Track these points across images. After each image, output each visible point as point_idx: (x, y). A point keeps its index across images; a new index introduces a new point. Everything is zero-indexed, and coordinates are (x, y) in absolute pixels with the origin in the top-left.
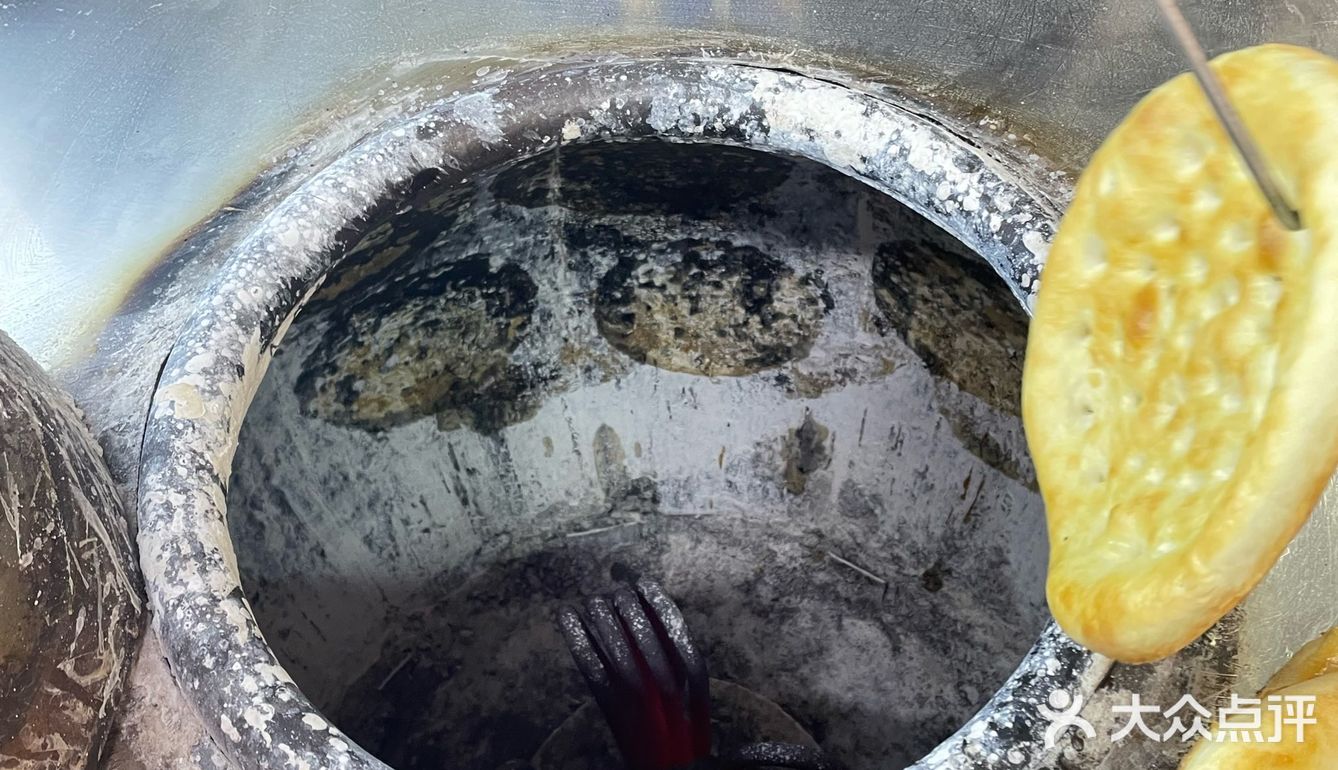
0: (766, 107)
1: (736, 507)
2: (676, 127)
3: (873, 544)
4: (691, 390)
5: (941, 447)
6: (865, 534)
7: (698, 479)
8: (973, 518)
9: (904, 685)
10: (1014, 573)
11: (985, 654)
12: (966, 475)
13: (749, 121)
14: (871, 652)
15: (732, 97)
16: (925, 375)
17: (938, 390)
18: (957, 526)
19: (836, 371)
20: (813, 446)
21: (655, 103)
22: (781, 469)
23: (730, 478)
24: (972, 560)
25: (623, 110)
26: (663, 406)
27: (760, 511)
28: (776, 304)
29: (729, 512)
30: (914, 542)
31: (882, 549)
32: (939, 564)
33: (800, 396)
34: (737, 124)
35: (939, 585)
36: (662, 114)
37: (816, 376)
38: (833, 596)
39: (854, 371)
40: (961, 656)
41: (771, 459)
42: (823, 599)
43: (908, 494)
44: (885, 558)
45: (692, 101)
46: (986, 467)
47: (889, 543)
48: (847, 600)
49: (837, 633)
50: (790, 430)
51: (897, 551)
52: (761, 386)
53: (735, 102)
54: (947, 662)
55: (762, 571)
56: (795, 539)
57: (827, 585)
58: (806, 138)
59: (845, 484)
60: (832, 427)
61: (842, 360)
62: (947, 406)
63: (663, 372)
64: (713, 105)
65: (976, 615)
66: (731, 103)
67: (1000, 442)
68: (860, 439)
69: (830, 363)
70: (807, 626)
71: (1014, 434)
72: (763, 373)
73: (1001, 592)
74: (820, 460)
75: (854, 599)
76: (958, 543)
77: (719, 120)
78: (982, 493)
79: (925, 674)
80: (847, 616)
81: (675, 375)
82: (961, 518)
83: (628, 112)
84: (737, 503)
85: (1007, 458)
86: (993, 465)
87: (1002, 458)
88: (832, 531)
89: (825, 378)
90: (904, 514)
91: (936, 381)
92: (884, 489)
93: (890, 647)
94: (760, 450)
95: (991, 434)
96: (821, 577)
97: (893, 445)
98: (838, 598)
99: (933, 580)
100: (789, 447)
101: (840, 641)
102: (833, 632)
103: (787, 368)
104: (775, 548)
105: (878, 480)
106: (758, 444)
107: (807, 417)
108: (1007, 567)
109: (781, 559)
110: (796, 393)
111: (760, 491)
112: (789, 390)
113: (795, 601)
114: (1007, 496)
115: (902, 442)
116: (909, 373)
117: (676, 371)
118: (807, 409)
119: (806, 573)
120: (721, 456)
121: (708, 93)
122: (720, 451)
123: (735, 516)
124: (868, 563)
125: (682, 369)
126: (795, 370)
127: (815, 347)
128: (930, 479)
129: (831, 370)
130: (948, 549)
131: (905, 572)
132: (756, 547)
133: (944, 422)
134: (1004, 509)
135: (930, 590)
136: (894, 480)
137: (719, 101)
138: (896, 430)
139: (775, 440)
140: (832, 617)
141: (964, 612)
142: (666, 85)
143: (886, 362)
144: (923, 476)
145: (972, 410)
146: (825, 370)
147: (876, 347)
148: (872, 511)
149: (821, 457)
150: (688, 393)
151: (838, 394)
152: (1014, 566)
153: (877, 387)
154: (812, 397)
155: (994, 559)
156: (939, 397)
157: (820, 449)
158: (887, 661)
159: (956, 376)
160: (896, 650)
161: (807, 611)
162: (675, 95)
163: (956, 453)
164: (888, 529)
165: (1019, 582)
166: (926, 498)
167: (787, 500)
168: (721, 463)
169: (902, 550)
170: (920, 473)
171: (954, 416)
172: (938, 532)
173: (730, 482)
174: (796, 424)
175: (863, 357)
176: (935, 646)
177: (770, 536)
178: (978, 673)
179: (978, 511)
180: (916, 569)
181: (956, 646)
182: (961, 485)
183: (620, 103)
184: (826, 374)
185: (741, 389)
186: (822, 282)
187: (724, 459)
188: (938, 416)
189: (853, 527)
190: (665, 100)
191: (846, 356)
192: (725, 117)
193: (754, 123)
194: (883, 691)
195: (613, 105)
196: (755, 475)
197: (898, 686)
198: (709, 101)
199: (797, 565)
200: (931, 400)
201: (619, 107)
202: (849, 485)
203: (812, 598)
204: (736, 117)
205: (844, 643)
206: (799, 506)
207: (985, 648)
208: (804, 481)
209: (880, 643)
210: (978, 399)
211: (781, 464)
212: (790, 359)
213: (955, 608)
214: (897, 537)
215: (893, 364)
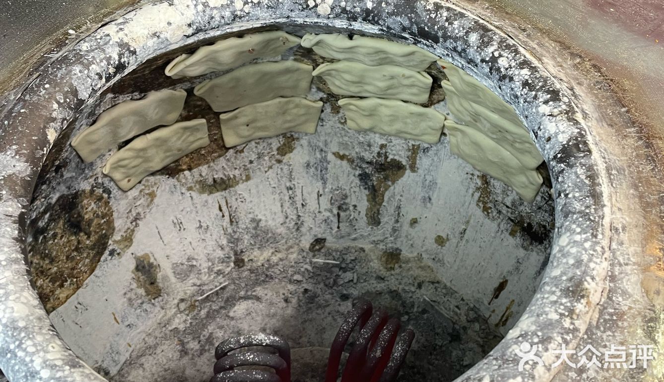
0: (126, 40)
1: (139, 333)
2: (93, 89)
3: (205, 278)
4: (79, 303)
5: (199, 207)
6: (198, 278)
7: (115, 341)
8: (233, 220)
9: (277, 304)
10: (266, 221)
11: (284, 262)
12: (217, 206)
13: (123, 54)
14: (253, 311)
15: (106, 50)
16: (172, 181)
17: (181, 182)
18: (230, 230)
19: (131, 223)
20: (147, 268)
21: (75, 84)
22: (144, 294)
23: (127, 323)
24: (246, 237)
25: (65, 101)
26: (73, 326)
27: (150, 323)
28: (86, 217)
29: (139, 340)
30: (219, 258)
31: (210, 276)
32: (236, 254)
33: (124, 252)
34: (119, 61)
35: (243, 260)
36: (83, 87)
37: (124, 235)
38: (216, 313)
39: (138, 214)
40: (278, 272)
41: (136, 294)
42: (214, 318)
43: (201, 241)
44: (214, 278)
45: (90, 68)
46: (223, 193)
47: (210, 269)
48: (221, 308)
49: (235, 321)
50: (133, 272)
51: (216, 269)
52: (105, 266)
53: (110, 50)
54: (277, 280)
55: (180, 341)
56: (175, 314)
57: (208, 312)
58: (155, 39)
59: (173, 268)
60: (147, 251)
61: (130, 214)
62: (189, 185)
63: (60, 309)
64: (101, 61)
65: (267, 254)
66: (109, 53)
67: (222, 176)
68: (163, 242)
69: (126, 222)
70: (222, 334)
71: (225, 166)
72: (102, 259)
73: (267, 234)
74: (155, 271)
75: (223, 304)
76: (236, 237)
77: (110, 66)
78: (229, 205)
79: (276, 293)
80: (228, 312)
81: (66, 304)
82: (229, 226)
83: (68, 100)
84: (138, 331)
85: (229, 179)
86: (225, 189)
87: (227, 181)
88: (186, 293)
89: (129, 231)
90: (206, 251)
91: (177, 179)
92: (189, 252)
93: (255, 301)
94: (128, 296)
95: (216, 176)
96: (203, 313)
97: (179, 228)
98: (218, 311)
99: (239, 263)
100: (138, 280)
101: (239, 322)
102: (233, 323)
103: (111, 245)
104: (174, 327)
105: (184, 251)
106: (125, 294)
107: (135, 258)
108: (261, 222)
109: (182, 327)
110: (122, 253)
111: (143, 314)
112: (118, 254)
113: (206, 333)
114: (240, 194)
115: (181, 223)
116: (163, 188)
117: (65, 301)
118: (133, 254)
119: (196, 319)
120: (115, 318)
121: (93, 57)
122: (113, 317)
123: (143, 338)
124: (210, 287)
125: (68, 297)
126: (115, 242)
127: (115, 221)
128: (204, 225)
129: (129, 224)
130: (234, 244)
131: (227, 272)
132: (165, 338)
133: (193, 194)
134: (242, 202)
135: (242, 267)
136: (190, 243)
137: (102, 56)
138: (175, 221)
139: (131, 284)
140: (225, 319)
141: (261, 258)
142: (71, 71)
143: (149, 194)
144: (201, 227)
145: (201, 175)
146: (126, 227)
147: (141, 191)
148: (193, 266)
149: (154, 268)
150: (79, 306)
151: (139, 233)
152: (263, 218)
153: (154, 210)
154: (130, 246)
155: (254, 225)
156: (183, 185)
157: (151, 265)
158: (261, 306)
159: (184, 167)
160: (258, 299)
161: (214, 329)
162: (80, 72)
163: (206, 202)
164: (205, 265)
165: (270, 222)
166: (209, 233)
167: (157, 304)
168: (117, 322)
169: (218, 266)
170: (198, 228)
171: (195, 186)
172: (225, 242)
173: (129, 325)
174: (132, 265)
175: (138, 204)
176: (267, 282)
177: (165, 326)
178: (291, 269)
179: (233, 215)
180: (228, 267)
181: (273, 272)
182: (218, 212)
183: (60, 98)
184: (129, 228)
185: (99, 277)
186: (100, 183)
187: (117, 318)
188: (188, 194)
189: (191, 281)
190: (79, 78)
191: (130, 211)
192: (112, 62)
193: (127, 53)
194: (274, 315)
195: (58, 103)
196: (136, 309)
197: (275, 307)
198: (98, 61)
199: (190, 321)
200: (181, 189)
201: (62, 101)
202: (175, 266)
203: (210, 323)
204: (117, 58)
205: (241, 321)
206: (163, 301)
207: (281, 260)
208: (157, 286)
209: (251, 305)
210: (200, 168)
211: (142, 291)
212: (108, 239)
213: (257, 261)
214: (210, 264)
215: (154, 191)
